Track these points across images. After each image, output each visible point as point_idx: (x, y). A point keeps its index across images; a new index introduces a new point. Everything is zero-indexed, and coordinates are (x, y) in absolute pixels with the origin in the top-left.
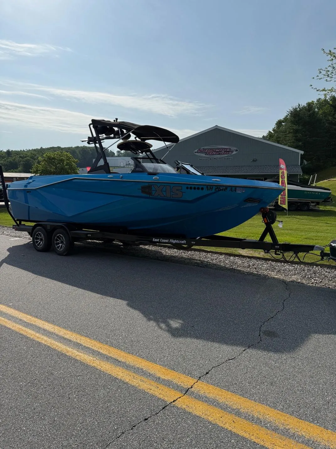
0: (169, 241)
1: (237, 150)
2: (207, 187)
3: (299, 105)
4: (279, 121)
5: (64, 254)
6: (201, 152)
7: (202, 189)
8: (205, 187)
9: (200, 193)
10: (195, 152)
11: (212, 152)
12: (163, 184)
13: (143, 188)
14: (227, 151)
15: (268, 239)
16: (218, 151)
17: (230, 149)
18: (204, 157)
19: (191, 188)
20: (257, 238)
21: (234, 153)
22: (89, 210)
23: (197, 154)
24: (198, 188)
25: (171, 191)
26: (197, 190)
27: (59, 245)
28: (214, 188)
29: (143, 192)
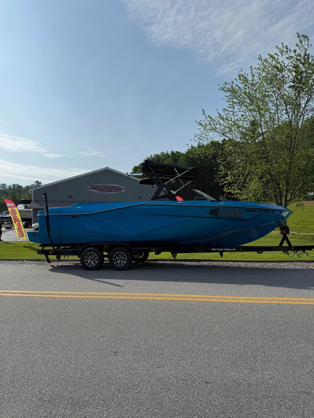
0: (224, 249)
1: (125, 189)
2: (259, 210)
3: (151, 156)
4: (135, 167)
5: (126, 269)
6: (94, 188)
7: (256, 211)
8: (257, 210)
9: (254, 214)
10: (88, 188)
11: (104, 190)
12: (228, 208)
13: (211, 211)
14: (117, 189)
15: (285, 244)
16: (109, 188)
17: (119, 187)
18: (97, 193)
19: (248, 211)
20: (277, 244)
21: (123, 191)
22: (149, 231)
23: (90, 190)
24: (253, 211)
25: (234, 212)
26: (252, 212)
27: (117, 262)
28: (263, 211)
29: (211, 213)
